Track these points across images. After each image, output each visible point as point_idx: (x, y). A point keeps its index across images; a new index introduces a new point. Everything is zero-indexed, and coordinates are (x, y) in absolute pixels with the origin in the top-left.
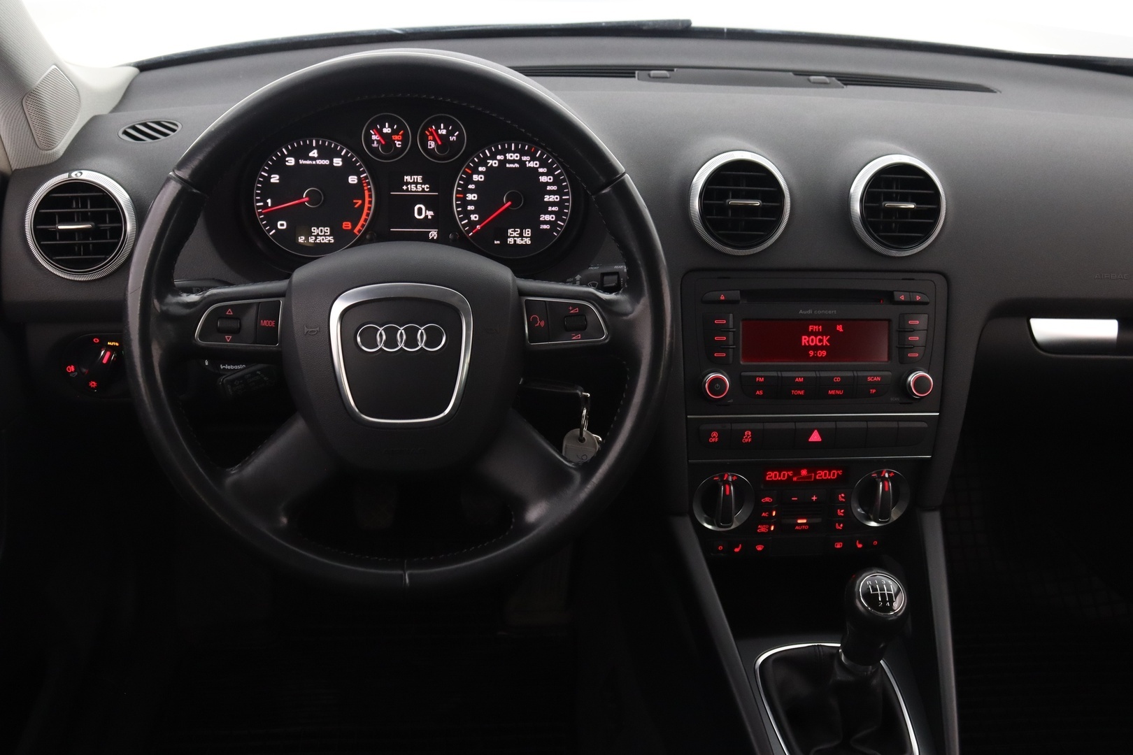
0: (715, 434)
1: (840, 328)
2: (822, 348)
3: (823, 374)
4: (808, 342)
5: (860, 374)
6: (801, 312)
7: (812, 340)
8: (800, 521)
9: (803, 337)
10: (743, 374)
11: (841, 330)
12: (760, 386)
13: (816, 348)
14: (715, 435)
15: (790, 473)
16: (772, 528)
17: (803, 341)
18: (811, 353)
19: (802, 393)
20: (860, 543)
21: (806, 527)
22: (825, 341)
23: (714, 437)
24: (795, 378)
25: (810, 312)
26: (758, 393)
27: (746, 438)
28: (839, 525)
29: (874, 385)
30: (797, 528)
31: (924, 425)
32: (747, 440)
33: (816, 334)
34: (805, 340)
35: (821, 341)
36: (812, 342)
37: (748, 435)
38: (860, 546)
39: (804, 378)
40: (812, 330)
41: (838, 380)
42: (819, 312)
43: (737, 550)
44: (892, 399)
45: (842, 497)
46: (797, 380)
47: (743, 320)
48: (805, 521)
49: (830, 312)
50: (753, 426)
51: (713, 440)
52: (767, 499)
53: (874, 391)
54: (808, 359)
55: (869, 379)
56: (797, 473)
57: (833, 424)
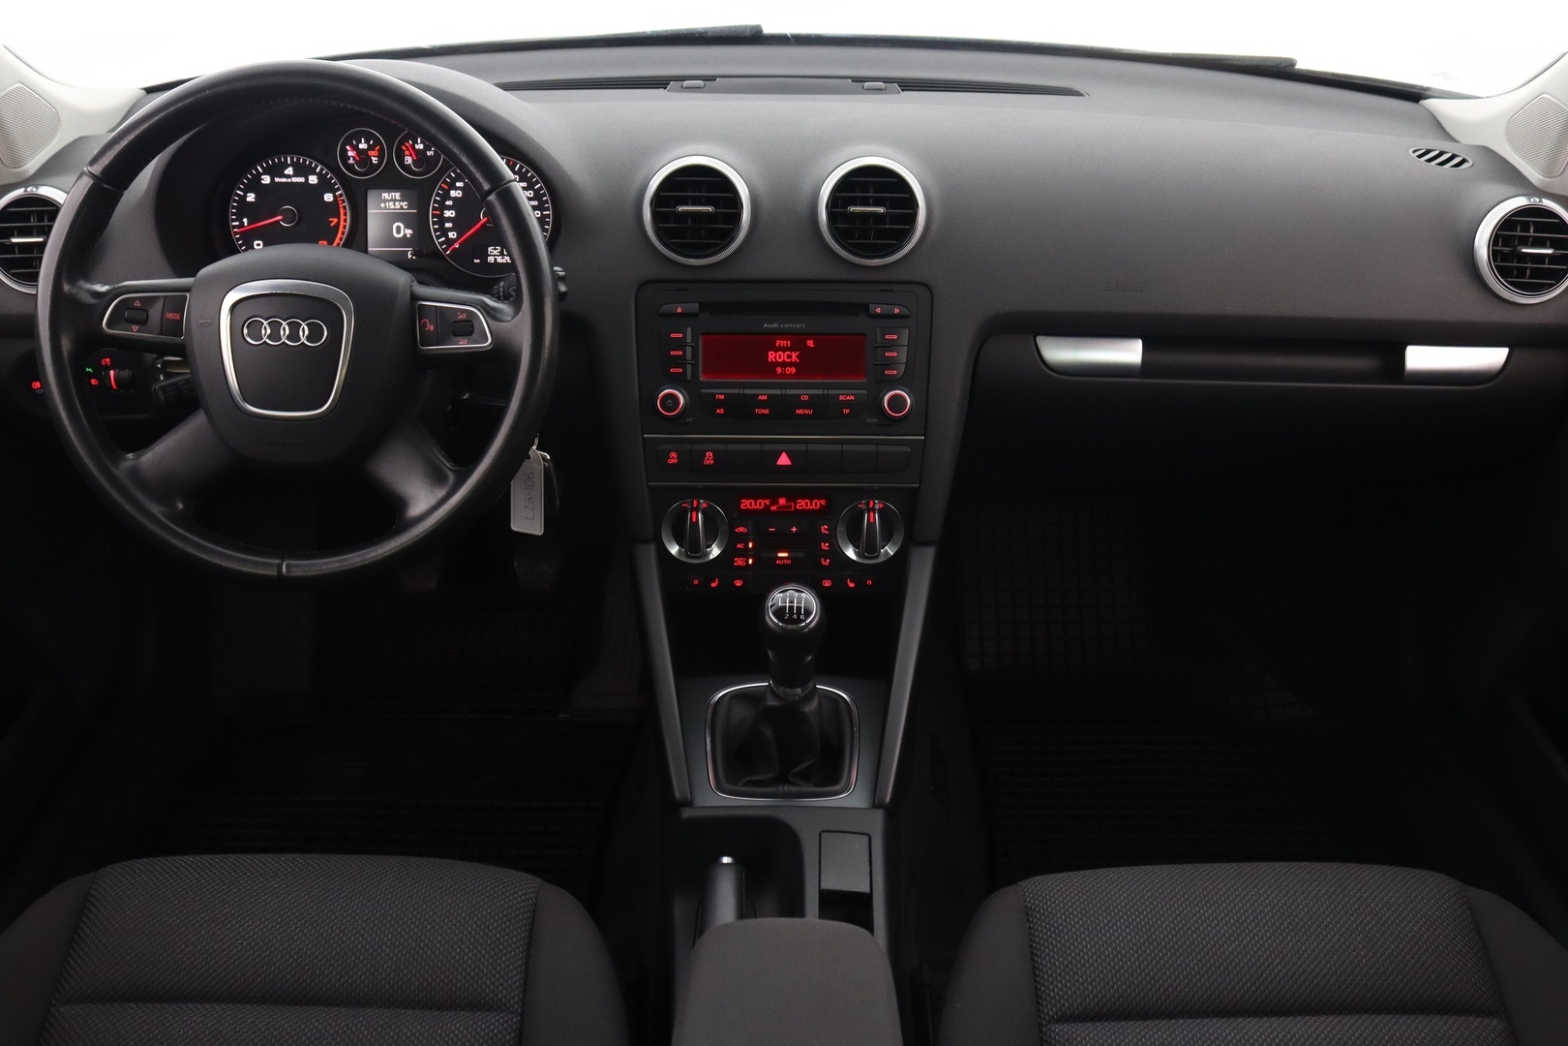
0: (673, 455)
1: (810, 343)
2: (791, 364)
3: (790, 392)
4: (775, 358)
5: (831, 392)
6: (766, 325)
7: (780, 356)
8: (780, 555)
9: (770, 353)
10: (702, 391)
11: (812, 346)
12: (720, 404)
13: (784, 365)
15: (767, 502)
16: (750, 561)
17: (770, 356)
18: (779, 370)
19: (767, 411)
20: (851, 582)
21: (789, 562)
22: (793, 357)
23: (673, 458)
24: (758, 395)
25: (775, 325)
26: (718, 411)
27: (708, 459)
28: (825, 561)
29: (846, 404)
30: (778, 562)
31: (907, 449)
32: (708, 462)
33: (784, 349)
34: (771, 356)
35: (789, 357)
36: (780, 358)
37: (710, 457)
38: (852, 585)
39: (768, 395)
40: (780, 345)
41: (806, 398)
42: (786, 326)
43: (714, 585)
44: (869, 420)
45: (825, 529)
46: (760, 397)
47: (703, 334)
48: (785, 555)
49: (798, 326)
50: (714, 446)
51: (672, 461)
52: (741, 529)
53: (848, 411)
54: (774, 374)
55: (842, 398)
56: (774, 502)
57: (803, 447)
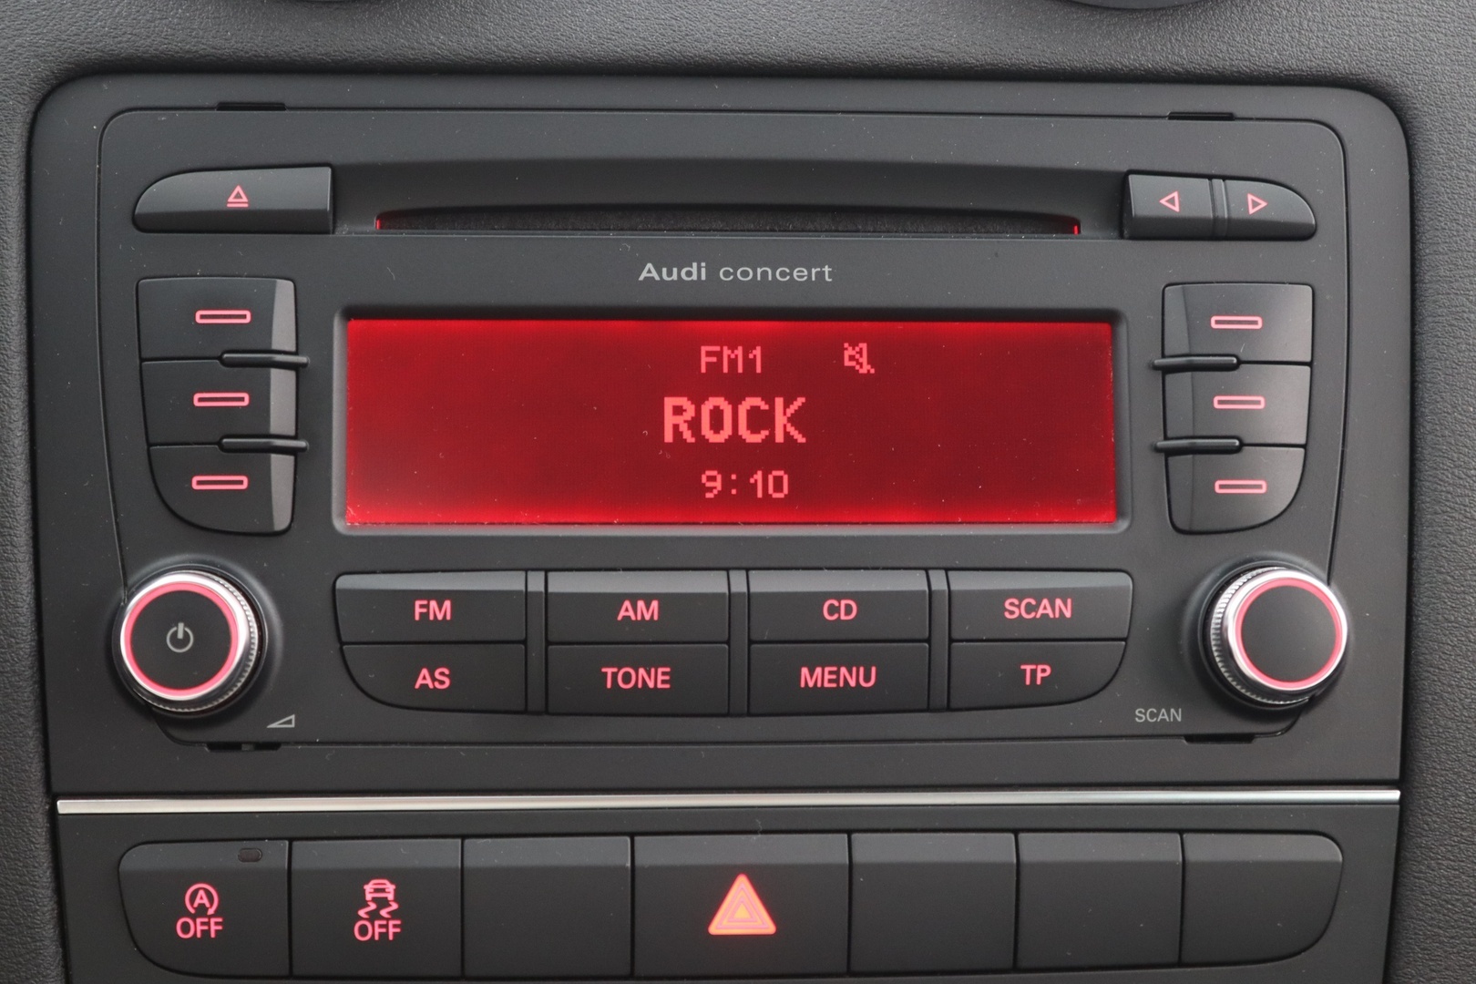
0: (202, 895)
1: (857, 358)
2: (769, 455)
3: (765, 583)
4: (695, 424)
5: (964, 583)
6: (649, 271)
7: (717, 415)
9: (670, 402)
10: (345, 582)
11: (866, 368)
12: (433, 644)
13: (735, 457)
14: (202, 899)
17: (670, 420)
18: (713, 482)
19: (656, 678)
22: (780, 420)
23: (202, 911)
24: (618, 599)
25: (695, 272)
26: (424, 678)
27: (374, 916)
29: (1040, 639)
31: (1323, 851)
32: (376, 930)
33: (735, 388)
34: (676, 415)
35: (760, 420)
36: (717, 425)
37: (382, 903)
39: (664, 599)
40: (715, 368)
41: (847, 612)
42: (745, 274)
44: (1142, 716)
46: (626, 610)
47: (351, 314)
49: (800, 274)
51: (197, 928)
53: (1044, 671)
54: (692, 506)
55: (1014, 610)
57: (830, 850)
